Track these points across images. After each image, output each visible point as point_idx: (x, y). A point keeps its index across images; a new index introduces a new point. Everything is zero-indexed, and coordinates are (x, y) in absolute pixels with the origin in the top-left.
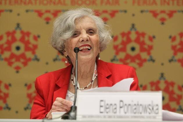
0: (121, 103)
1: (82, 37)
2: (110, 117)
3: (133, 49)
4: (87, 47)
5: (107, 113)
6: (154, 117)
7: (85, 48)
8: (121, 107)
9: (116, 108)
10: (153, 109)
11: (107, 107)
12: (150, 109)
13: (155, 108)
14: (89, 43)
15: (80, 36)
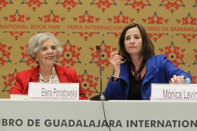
0: (55, 90)
1: (49, 51)
2: (48, 98)
3: (68, 55)
4: (51, 58)
5: (46, 96)
6: (74, 99)
7: (50, 58)
8: (54, 93)
9: (51, 93)
10: (73, 93)
11: (46, 92)
12: (72, 94)
13: (75, 93)
14: (52, 55)
15: (48, 50)
